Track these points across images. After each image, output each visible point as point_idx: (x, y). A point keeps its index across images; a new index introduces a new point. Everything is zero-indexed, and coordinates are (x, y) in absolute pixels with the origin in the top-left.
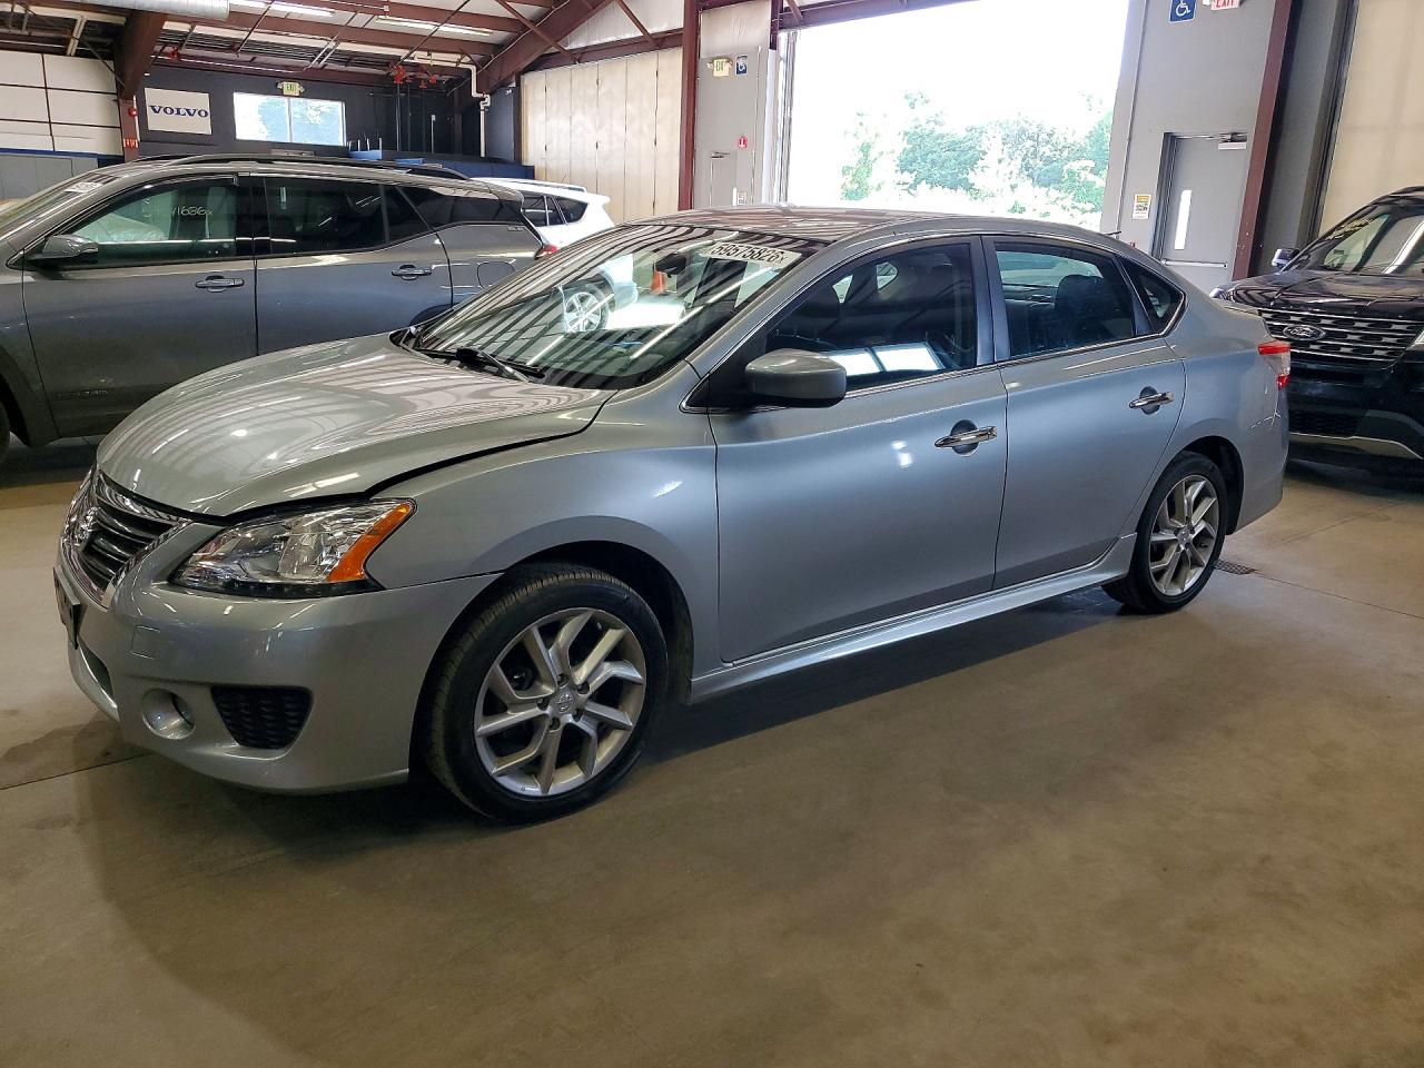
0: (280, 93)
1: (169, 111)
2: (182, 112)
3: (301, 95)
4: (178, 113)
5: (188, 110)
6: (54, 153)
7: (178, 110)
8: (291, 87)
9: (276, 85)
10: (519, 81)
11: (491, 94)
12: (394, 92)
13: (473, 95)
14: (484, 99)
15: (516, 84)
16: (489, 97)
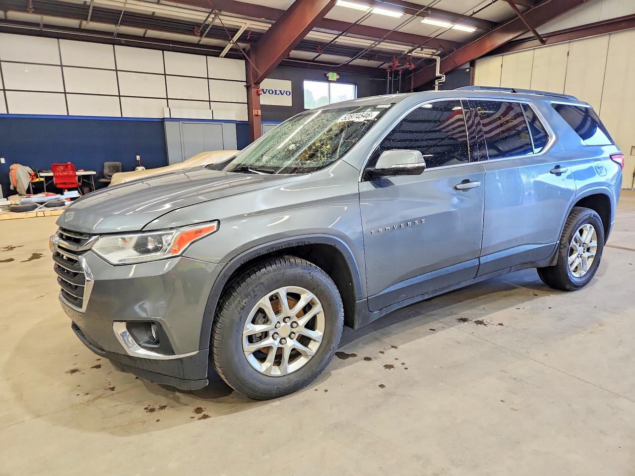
0: (326, 79)
1: (271, 92)
2: (278, 92)
3: (339, 81)
4: (276, 94)
5: (280, 91)
6: (213, 120)
7: (276, 91)
8: (333, 76)
9: (326, 74)
10: (473, 63)
11: (445, 74)
12: (386, 77)
13: (437, 75)
14: (440, 78)
15: (470, 66)
16: (445, 76)
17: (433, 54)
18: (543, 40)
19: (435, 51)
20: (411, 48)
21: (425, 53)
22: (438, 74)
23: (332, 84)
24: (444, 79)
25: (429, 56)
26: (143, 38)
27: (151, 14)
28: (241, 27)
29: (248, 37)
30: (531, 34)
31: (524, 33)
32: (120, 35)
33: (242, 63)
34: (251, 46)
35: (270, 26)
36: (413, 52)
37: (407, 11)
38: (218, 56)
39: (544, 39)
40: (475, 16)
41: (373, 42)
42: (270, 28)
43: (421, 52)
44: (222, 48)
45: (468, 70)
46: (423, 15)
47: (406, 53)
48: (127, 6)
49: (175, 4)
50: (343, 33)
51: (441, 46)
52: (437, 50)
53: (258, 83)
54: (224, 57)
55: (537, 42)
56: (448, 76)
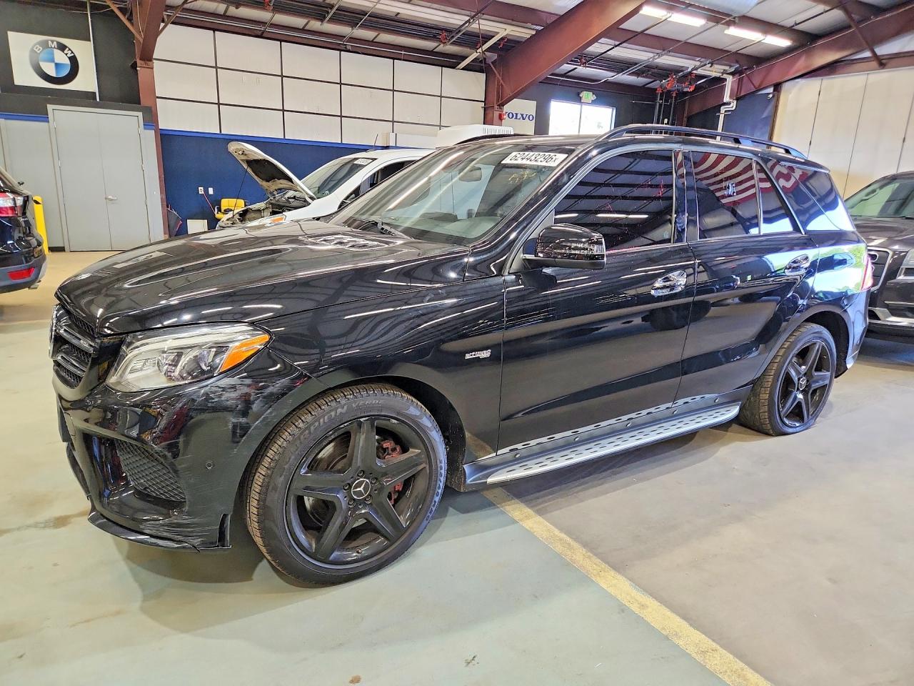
0: (579, 101)
1: (511, 116)
2: (519, 116)
3: (594, 102)
4: (515, 118)
5: (522, 115)
7: (516, 114)
8: (587, 96)
9: (579, 94)
10: (777, 87)
11: (737, 99)
12: (654, 99)
13: (725, 101)
14: (728, 104)
15: (774, 90)
16: (735, 102)
17: (724, 72)
18: (882, 63)
19: (727, 68)
20: (698, 63)
21: (714, 71)
22: (726, 99)
23: (585, 107)
24: (734, 105)
25: (718, 75)
26: (372, 42)
27: (394, 15)
28: (498, 33)
29: (501, 46)
30: (868, 54)
31: (857, 52)
32: (352, 39)
33: (482, 76)
34: (499, 56)
35: (534, 33)
36: (699, 70)
37: (710, 19)
38: (454, 68)
39: (884, 61)
40: (796, 27)
41: (652, 55)
42: (533, 36)
43: (710, 69)
44: (464, 58)
45: (771, 96)
46: (729, 24)
47: (689, 70)
48: (379, 6)
49: (429, 4)
50: (621, 44)
51: (737, 62)
52: (731, 66)
53: (503, 104)
54: (463, 69)
55: (874, 64)
56: (740, 102)
